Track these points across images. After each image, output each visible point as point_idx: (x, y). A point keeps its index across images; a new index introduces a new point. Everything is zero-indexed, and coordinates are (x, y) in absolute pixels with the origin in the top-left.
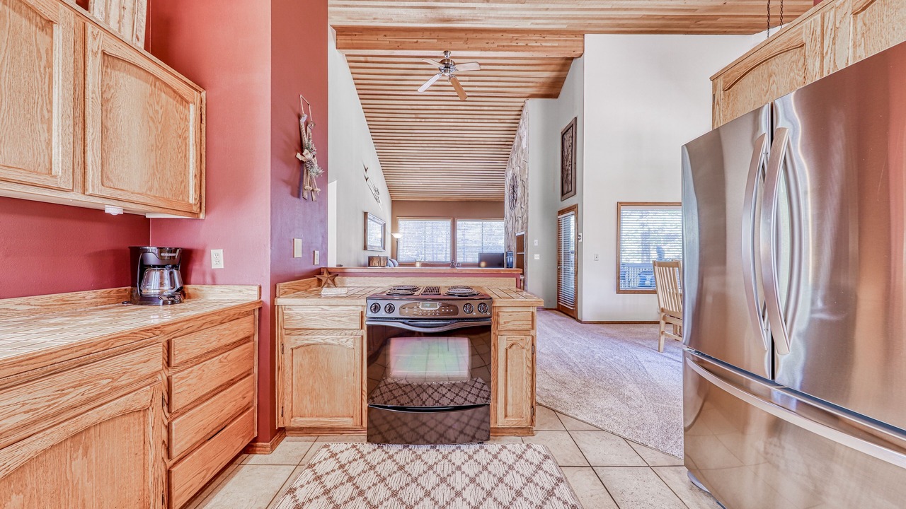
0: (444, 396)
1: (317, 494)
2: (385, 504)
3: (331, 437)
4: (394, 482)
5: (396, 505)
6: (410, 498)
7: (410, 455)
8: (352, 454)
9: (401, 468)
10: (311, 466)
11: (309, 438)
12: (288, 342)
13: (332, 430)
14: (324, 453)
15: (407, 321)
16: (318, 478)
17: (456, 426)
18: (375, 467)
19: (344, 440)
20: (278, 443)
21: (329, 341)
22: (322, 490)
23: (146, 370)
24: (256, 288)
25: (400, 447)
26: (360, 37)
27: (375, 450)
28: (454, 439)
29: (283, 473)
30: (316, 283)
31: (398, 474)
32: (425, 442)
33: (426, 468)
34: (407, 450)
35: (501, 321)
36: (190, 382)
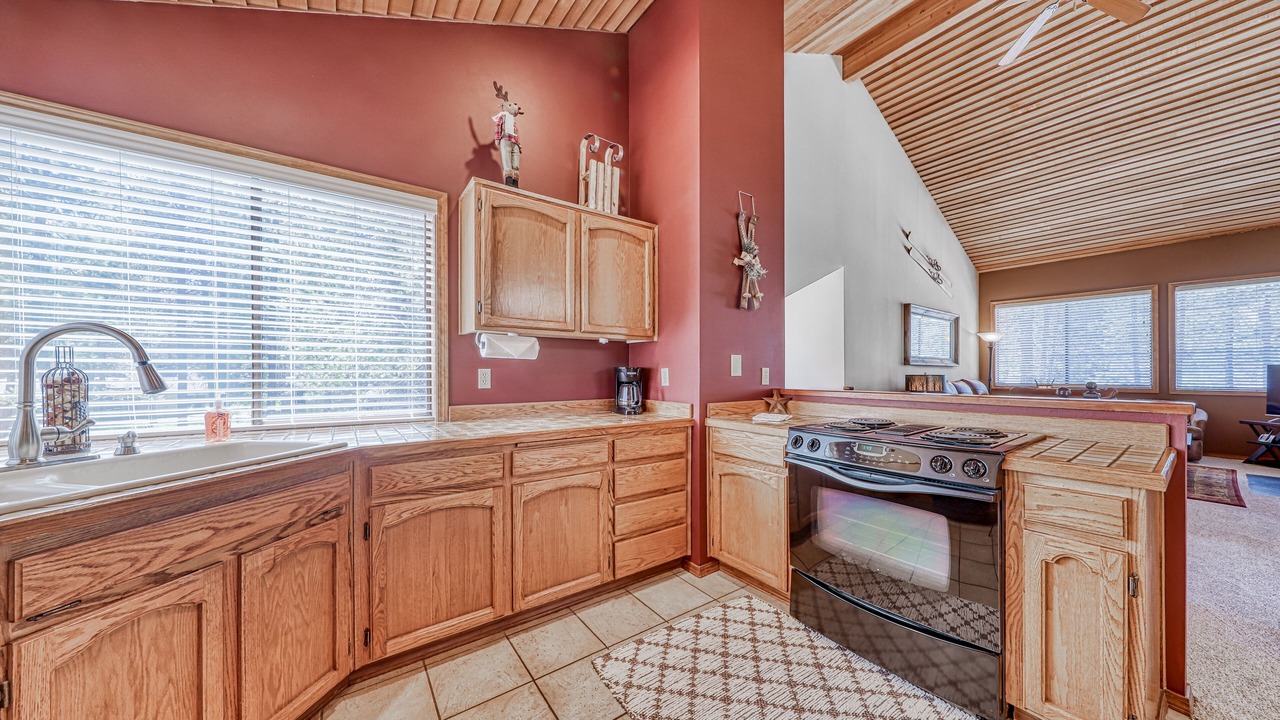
0: (941, 615)
1: (716, 633)
2: (774, 685)
3: (760, 592)
4: (798, 673)
5: (785, 695)
6: (807, 701)
7: (840, 661)
8: (771, 618)
9: (819, 666)
10: (725, 606)
11: (738, 582)
12: (716, 467)
13: (761, 585)
14: (744, 602)
15: (837, 467)
16: (725, 620)
17: (948, 669)
18: (787, 645)
19: (770, 602)
20: (709, 572)
21: (751, 474)
22: (722, 632)
23: (598, 459)
24: (689, 406)
25: (833, 644)
26: (879, 41)
27: (798, 629)
28: (933, 685)
29: (701, 599)
30: (763, 407)
31: (810, 669)
32: (878, 662)
33: (853, 687)
34: (839, 652)
35: (1031, 502)
36: (627, 478)
